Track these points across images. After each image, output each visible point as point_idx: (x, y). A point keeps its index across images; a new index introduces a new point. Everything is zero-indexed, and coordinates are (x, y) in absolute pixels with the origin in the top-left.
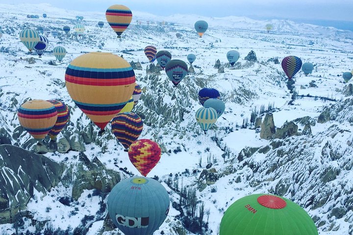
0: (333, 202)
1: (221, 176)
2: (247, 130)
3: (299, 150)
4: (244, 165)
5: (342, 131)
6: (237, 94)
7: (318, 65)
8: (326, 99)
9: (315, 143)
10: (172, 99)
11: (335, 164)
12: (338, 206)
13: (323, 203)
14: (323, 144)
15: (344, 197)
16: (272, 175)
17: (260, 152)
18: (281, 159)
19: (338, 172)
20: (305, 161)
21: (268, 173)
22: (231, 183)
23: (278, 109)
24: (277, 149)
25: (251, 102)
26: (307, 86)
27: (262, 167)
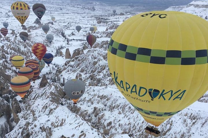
0: (98, 70)
1: (62, 71)
2: (58, 57)
3: (84, 58)
4: (69, 66)
5: (95, 51)
6: (45, 42)
7: (70, 23)
8: (81, 40)
9: (89, 55)
10: (25, 48)
11: (96, 60)
12: (99, 70)
13: (95, 71)
14: (91, 55)
15: (100, 68)
16: (78, 67)
17: (72, 61)
18: (80, 62)
19: (97, 62)
20: (87, 61)
21: (77, 67)
22: (66, 72)
23: (65, 47)
24: (78, 59)
25: (52, 46)
26: (70, 35)
27: (74, 66)
